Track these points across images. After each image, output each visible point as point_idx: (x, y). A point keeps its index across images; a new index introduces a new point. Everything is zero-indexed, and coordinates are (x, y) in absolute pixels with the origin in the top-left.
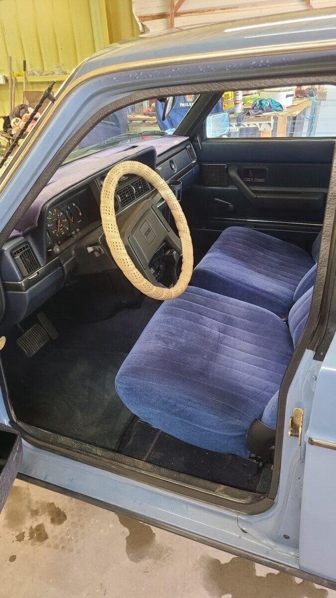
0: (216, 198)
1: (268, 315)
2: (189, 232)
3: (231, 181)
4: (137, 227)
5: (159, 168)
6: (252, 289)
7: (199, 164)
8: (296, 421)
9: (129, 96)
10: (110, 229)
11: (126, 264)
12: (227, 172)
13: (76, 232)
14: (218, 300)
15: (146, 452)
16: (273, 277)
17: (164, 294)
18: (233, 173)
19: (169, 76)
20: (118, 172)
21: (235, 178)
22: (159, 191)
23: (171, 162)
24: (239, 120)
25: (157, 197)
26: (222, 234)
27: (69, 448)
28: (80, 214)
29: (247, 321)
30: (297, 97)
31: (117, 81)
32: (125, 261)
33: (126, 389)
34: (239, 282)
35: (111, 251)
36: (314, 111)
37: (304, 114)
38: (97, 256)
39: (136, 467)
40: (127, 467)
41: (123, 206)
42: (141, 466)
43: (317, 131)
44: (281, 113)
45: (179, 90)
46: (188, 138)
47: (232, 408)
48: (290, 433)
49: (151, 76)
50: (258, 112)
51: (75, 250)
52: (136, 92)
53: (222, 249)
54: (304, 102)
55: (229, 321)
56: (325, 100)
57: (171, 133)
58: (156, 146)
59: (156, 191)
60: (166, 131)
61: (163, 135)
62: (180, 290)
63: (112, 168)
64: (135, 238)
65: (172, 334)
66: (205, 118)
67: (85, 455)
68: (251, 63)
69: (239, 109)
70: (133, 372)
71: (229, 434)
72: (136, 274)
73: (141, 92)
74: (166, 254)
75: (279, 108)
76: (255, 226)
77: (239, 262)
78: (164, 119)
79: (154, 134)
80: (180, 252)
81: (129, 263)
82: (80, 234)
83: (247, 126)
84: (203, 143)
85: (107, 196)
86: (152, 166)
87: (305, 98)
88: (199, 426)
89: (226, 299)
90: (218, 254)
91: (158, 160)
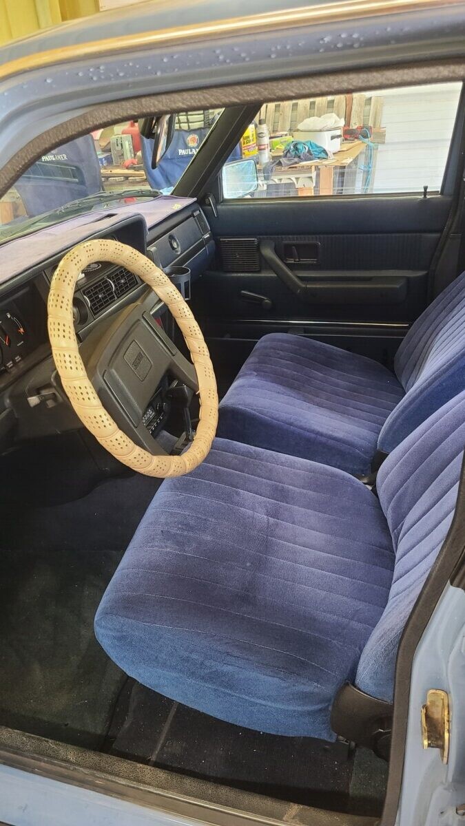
0: (244, 290)
1: (343, 478)
2: (208, 354)
3: (266, 264)
4: (117, 355)
5: (152, 249)
6: (313, 436)
7: (213, 239)
8: (433, 713)
9: (84, 117)
10: (69, 365)
11: (101, 425)
12: (258, 248)
13: (15, 363)
14: (262, 460)
15: (156, 742)
16: (343, 413)
17: (173, 467)
18: (268, 252)
19: (159, 74)
20: (77, 259)
21: (272, 260)
22: (154, 288)
23: (171, 237)
24: (266, 172)
25: (151, 299)
26: (257, 346)
27: (17, 750)
28: (22, 330)
29: (311, 493)
30: (346, 139)
31: (54, 86)
32: (99, 419)
33: (114, 638)
34: (291, 424)
35: (73, 403)
36: (370, 159)
37: (356, 164)
38: (50, 407)
39: (139, 781)
40: (123, 782)
41: (95, 314)
42: (147, 779)
43: (375, 185)
44: (325, 162)
45: (178, 101)
46: (195, 199)
47: (303, 662)
48: (426, 743)
49: (121, 74)
50: (293, 161)
51: (11, 397)
52: (94, 108)
53: (260, 371)
54: (356, 145)
55: (281, 494)
56: (384, 143)
57: (169, 194)
58: (145, 213)
59: (148, 289)
60: (161, 191)
61: (155, 195)
62: (198, 456)
63: (66, 253)
64: (116, 374)
65: (189, 527)
66: (221, 167)
67: (47, 762)
68: (322, 39)
69: (266, 157)
70: (125, 608)
71: (299, 709)
72: (121, 441)
73: (104, 107)
74: (171, 387)
75: (323, 155)
76: (306, 330)
77: (288, 391)
78: (154, 166)
79: (142, 194)
80: (194, 388)
81: (107, 423)
82: (22, 365)
83: (277, 182)
84: (219, 207)
85: (59, 304)
86: (140, 246)
87: (356, 140)
88: (247, 698)
89: (274, 458)
90: (254, 380)
91: (149, 236)
